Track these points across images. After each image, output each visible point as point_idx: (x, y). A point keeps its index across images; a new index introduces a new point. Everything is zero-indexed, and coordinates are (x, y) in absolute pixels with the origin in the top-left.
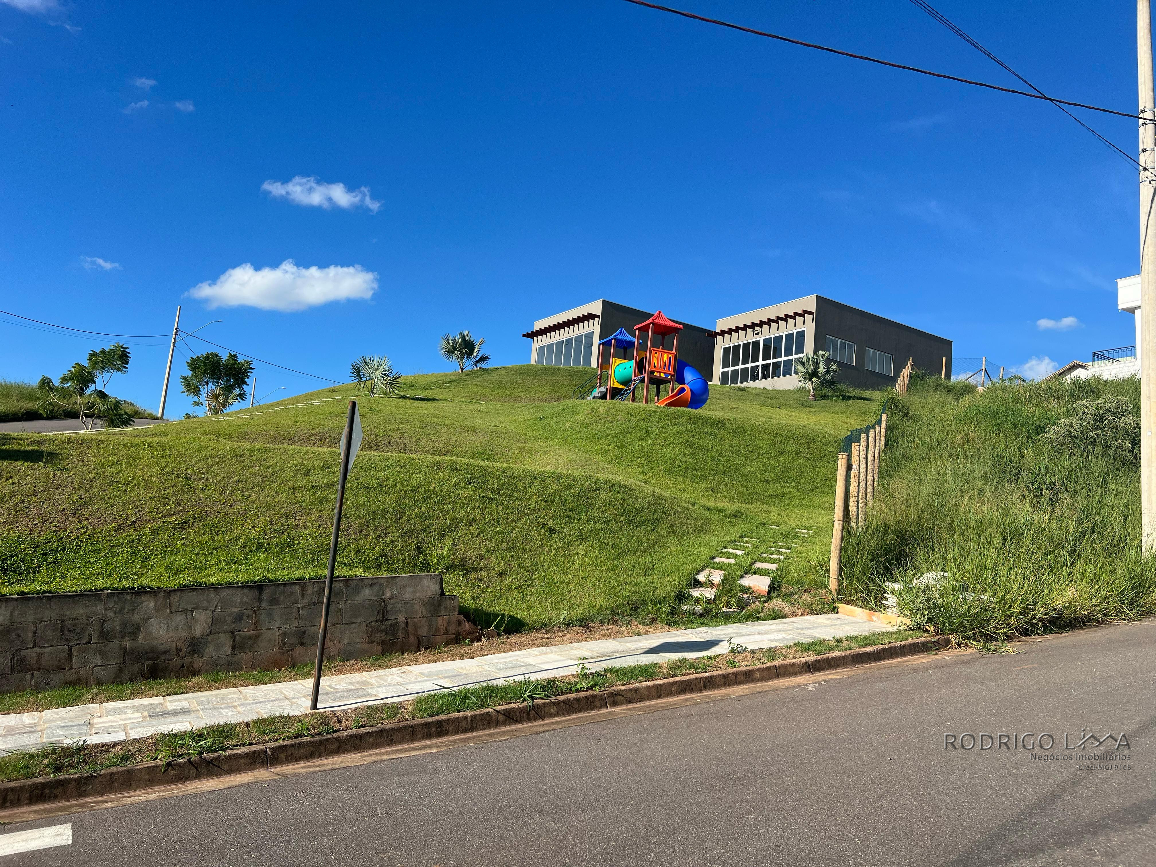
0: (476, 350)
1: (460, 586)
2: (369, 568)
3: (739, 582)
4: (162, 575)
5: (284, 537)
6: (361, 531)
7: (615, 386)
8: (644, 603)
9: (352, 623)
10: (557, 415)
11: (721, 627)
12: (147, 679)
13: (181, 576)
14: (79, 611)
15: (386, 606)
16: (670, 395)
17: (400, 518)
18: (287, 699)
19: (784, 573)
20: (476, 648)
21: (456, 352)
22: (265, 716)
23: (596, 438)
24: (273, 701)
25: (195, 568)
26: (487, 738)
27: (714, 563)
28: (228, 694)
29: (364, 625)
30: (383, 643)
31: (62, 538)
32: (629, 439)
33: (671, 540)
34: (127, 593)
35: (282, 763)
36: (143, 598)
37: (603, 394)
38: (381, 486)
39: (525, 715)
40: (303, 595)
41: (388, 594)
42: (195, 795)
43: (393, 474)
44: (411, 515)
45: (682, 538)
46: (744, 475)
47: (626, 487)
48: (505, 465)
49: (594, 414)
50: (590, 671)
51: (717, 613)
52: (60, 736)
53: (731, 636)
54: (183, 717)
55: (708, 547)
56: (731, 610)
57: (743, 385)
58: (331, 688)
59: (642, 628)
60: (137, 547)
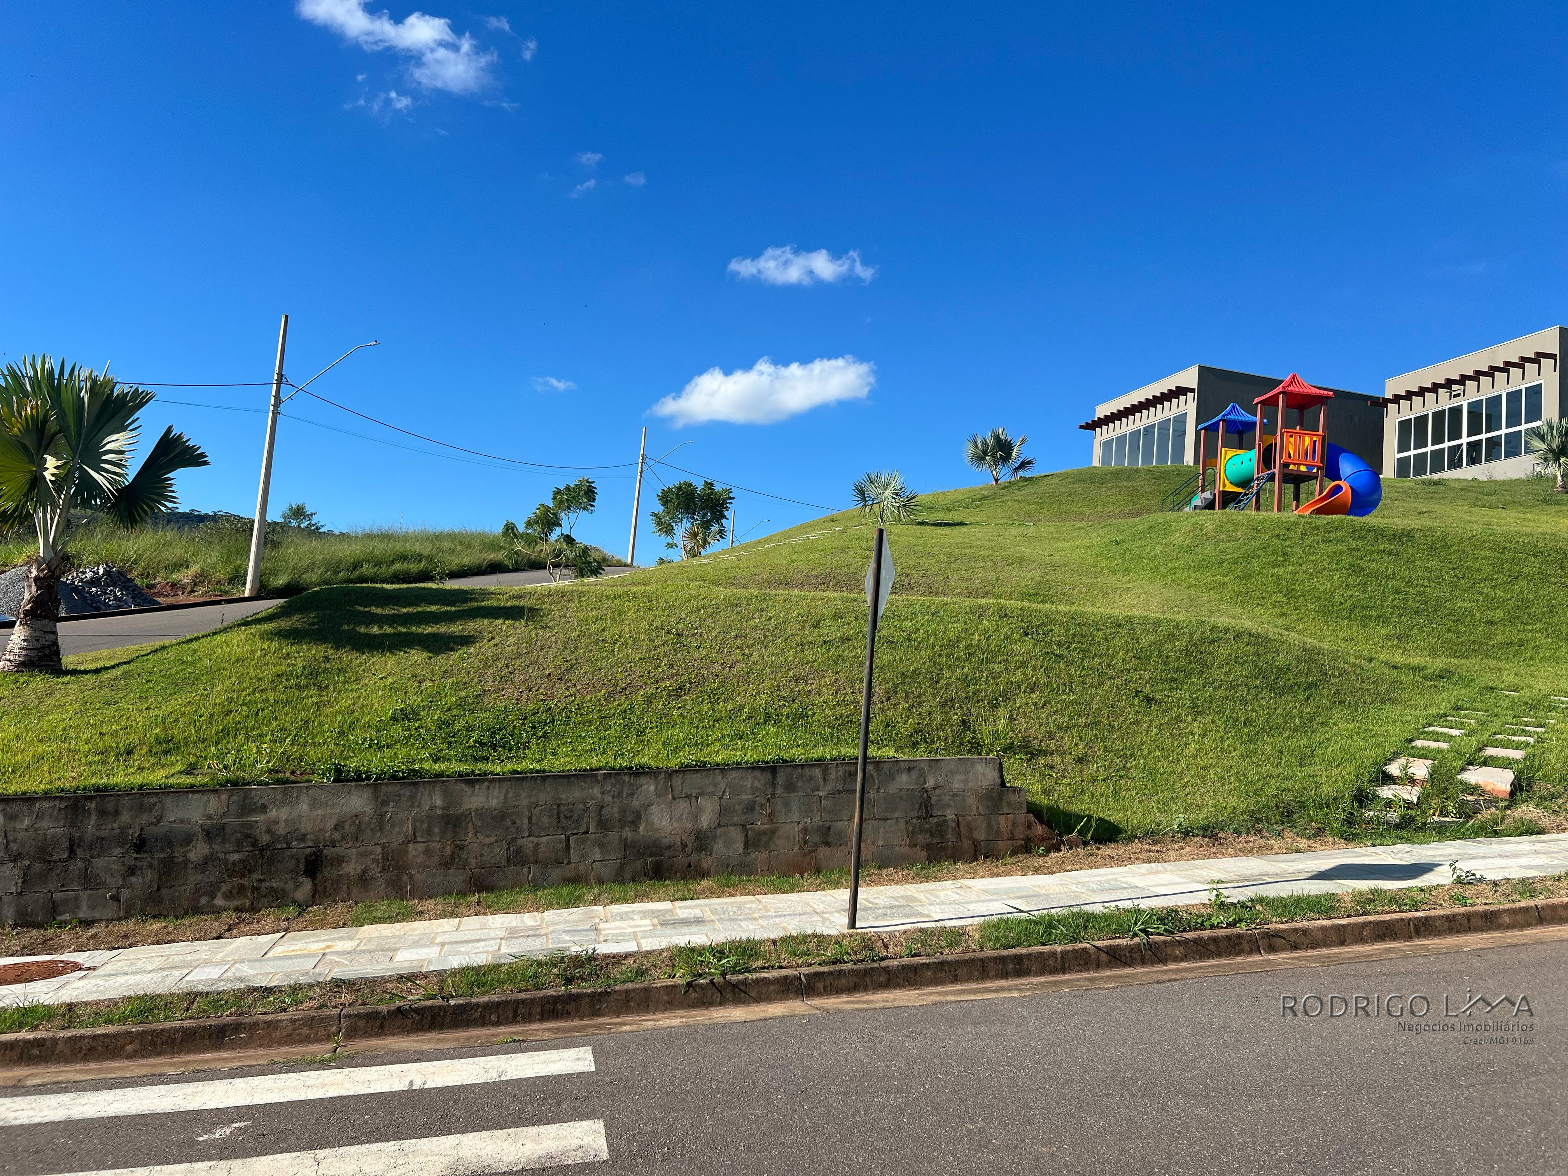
0: (1014, 453)
1: (1024, 774)
2: (902, 748)
3: (1459, 777)
4: (660, 753)
5: (795, 706)
6: (888, 699)
7: (1226, 489)
8: (1303, 806)
9: (887, 819)
10: (1141, 536)
11: (1433, 845)
12: (651, 879)
13: (681, 754)
14: (574, 794)
15: (929, 798)
16: (1317, 498)
17: (937, 682)
18: (817, 913)
19: (1536, 763)
20: (1054, 861)
21: (987, 458)
22: (794, 934)
23: (1203, 566)
24: (800, 914)
25: (696, 744)
26: (1087, 983)
27: (1413, 747)
28: (745, 903)
29: (903, 822)
30: (928, 847)
31: (550, 708)
32: (1256, 565)
33: (1337, 714)
34: (625, 774)
35: (820, 995)
36: (643, 780)
37: (1208, 501)
38: (909, 640)
39: (1137, 955)
40: (825, 780)
41: (931, 783)
42: (724, 1026)
43: (923, 625)
44: (950, 677)
45: (1356, 710)
46: (1451, 614)
47: (1259, 635)
48: (1074, 608)
49: (1198, 531)
50: (1229, 900)
51: (1424, 824)
52: (567, 942)
53: (1454, 858)
54: (698, 928)
55: (1399, 724)
56: (1447, 819)
57: (1436, 476)
58: (870, 902)
59: (1302, 843)
60: (630, 719)
